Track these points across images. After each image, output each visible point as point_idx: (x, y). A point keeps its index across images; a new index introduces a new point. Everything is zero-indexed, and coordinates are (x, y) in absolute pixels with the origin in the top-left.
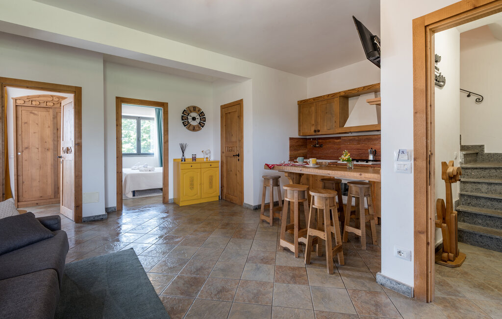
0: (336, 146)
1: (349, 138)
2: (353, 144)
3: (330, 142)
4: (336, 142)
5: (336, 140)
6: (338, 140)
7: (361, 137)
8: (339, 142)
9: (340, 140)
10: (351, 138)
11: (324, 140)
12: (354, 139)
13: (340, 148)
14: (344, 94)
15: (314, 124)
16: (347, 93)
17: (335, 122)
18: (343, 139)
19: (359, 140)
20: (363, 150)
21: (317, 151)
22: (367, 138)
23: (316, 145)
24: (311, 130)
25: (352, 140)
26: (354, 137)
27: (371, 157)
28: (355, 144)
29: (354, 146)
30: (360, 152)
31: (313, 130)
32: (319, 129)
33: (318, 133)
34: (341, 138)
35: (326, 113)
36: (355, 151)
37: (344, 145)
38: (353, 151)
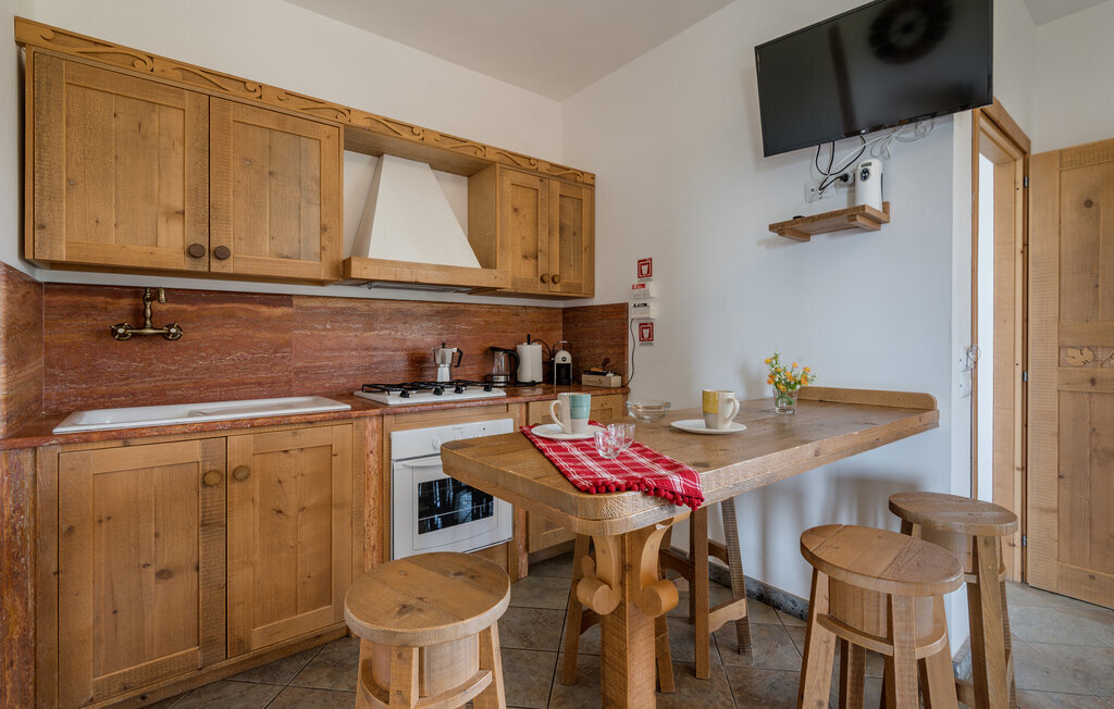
0: (265, 335)
1: (331, 304)
2: (350, 329)
3: (230, 315)
4: (268, 319)
5: (265, 310)
6: (279, 311)
7: (379, 305)
8: (280, 319)
9: (290, 310)
10: (341, 304)
11: (192, 302)
12: (354, 309)
13: (288, 344)
14: (366, 124)
15: (180, 208)
16: (380, 128)
17: (323, 229)
18: (301, 307)
19: (369, 315)
20: (385, 349)
21: (134, 361)
22: (399, 311)
23: (144, 328)
24: (162, 240)
25: (342, 313)
26: (351, 305)
27: (444, 374)
28: (357, 330)
29: (353, 335)
30: (376, 360)
31: (180, 243)
32: (225, 244)
33: (216, 266)
34: (295, 302)
35: (270, 173)
36: (354, 353)
37: (309, 333)
38: (346, 354)
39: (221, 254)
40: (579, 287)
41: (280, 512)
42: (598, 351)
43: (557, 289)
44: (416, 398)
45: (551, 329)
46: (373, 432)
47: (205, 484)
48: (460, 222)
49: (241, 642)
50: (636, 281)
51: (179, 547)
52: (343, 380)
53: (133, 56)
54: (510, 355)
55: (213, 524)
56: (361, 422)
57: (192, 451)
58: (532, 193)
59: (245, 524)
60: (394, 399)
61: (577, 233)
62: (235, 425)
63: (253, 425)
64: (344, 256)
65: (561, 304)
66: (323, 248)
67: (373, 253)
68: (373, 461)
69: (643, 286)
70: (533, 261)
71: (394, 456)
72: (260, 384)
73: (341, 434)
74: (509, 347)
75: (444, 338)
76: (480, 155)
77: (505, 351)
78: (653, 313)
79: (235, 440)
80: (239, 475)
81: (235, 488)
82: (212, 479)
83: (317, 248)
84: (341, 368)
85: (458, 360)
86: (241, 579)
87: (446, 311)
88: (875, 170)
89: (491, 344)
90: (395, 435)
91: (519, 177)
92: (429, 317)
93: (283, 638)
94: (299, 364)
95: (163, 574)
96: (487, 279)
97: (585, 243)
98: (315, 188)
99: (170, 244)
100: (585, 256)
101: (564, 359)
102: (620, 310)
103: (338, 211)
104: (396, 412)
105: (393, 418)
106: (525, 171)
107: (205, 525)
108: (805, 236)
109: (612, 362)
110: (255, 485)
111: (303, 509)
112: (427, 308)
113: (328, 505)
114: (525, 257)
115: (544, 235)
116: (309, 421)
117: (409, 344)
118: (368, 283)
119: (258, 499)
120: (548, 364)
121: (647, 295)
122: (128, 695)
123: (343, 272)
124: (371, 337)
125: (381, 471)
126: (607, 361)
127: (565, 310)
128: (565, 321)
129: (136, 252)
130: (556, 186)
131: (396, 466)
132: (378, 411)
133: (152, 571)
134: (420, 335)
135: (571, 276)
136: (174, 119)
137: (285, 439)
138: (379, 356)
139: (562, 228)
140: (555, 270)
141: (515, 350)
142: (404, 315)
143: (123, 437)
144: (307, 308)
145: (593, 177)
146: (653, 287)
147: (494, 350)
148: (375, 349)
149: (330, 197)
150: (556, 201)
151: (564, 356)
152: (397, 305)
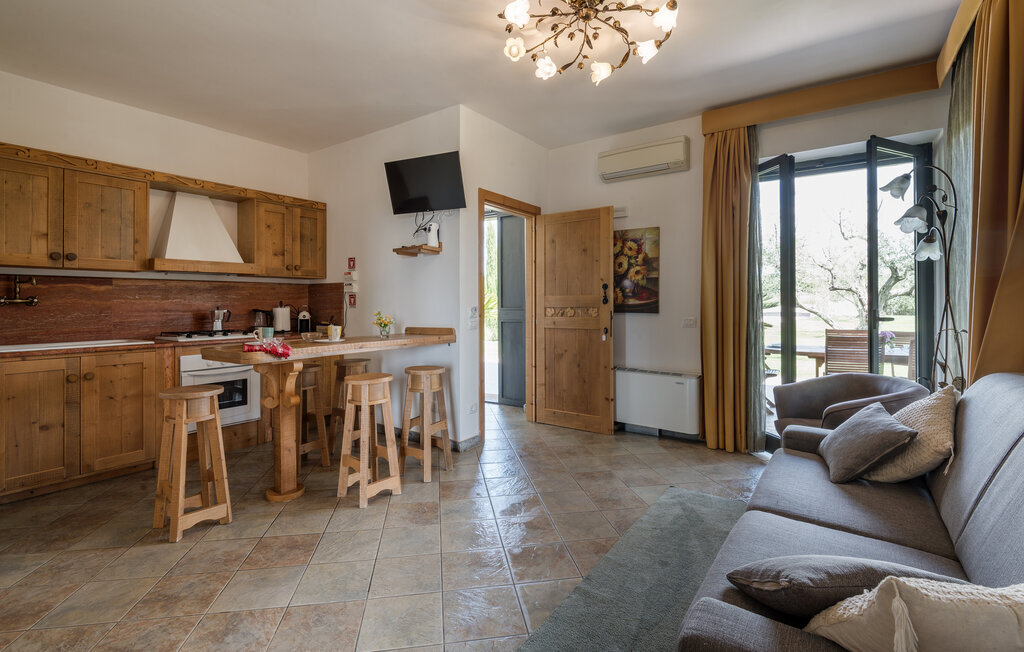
0: (93, 303)
1: (139, 283)
2: (152, 299)
3: (70, 291)
4: (96, 293)
5: (93, 288)
6: (103, 288)
7: (173, 283)
8: (104, 292)
9: (110, 287)
10: (146, 284)
11: (44, 283)
12: (155, 286)
13: (109, 308)
14: (165, 180)
15: (45, 232)
16: (174, 181)
17: (136, 241)
18: (118, 286)
19: (166, 289)
20: (177, 311)
21: (6, 318)
22: (187, 287)
23: (15, 298)
24: (34, 251)
25: (147, 289)
26: (153, 283)
27: (218, 325)
28: (156, 299)
29: (154, 302)
30: (170, 317)
31: (45, 251)
32: (73, 251)
33: (67, 264)
34: (114, 282)
35: (102, 210)
36: (155, 314)
37: (123, 301)
38: (149, 314)
39: (70, 257)
40: (315, 272)
41: (111, 398)
42: (328, 311)
43: (299, 273)
44: (196, 338)
45: (300, 298)
46: (169, 356)
47: (68, 381)
48: (232, 237)
49: (89, 466)
50: (347, 270)
51: (52, 414)
52: (147, 330)
53: (17, 150)
54: (267, 315)
55: (72, 403)
56: (162, 351)
57: (61, 363)
58: (280, 216)
59: (91, 405)
60: (182, 339)
61: (313, 239)
62: (86, 351)
63: (96, 351)
64: (148, 257)
65: (308, 282)
66: (135, 253)
67: (169, 255)
68: (169, 372)
69: (349, 273)
70: (281, 257)
71: (182, 370)
72: (90, 332)
73: (149, 357)
74: (268, 309)
75: (219, 304)
76: (242, 194)
77: (263, 312)
78: (355, 289)
79: (85, 359)
80: (88, 377)
81: (85, 384)
82: (72, 379)
83: (131, 252)
84: (146, 322)
85: (227, 319)
86: (89, 433)
87: (221, 287)
88: (434, 227)
89: (255, 308)
90: (182, 358)
91: (271, 207)
92: (208, 290)
93: (113, 466)
94: (117, 320)
95: (44, 428)
96: (248, 269)
97: (319, 244)
98: (131, 218)
99: (39, 251)
100: (319, 254)
101: (304, 316)
102: (339, 287)
103: (145, 231)
104: (184, 346)
105: (181, 349)
106: (276, 203)
107: (68, 403)
108: (415, 255)
109: (335, 317)
110: (96, 383)
111: (125, 397)
112: (208, 285)
113: (140, 396)
114: (275, 255)
115: (288, 241)
116: (129, 350)
117: (194, 308)
118: (166, 272)
119: (98, 390)
120: (294, 319)
121: (352, 279)
122: (25, 489)
123: (149, 265)
124: (167, 304)
125: (174, 378)
126: (332, 317)
127: (310, 286)
128: (310, 292)
129: (19, 257)
130: (298, 211)
131: (183, 374)
132: (172, 345)
133: (37, 426)
134: (203, 303)
135: (309, 266)
136: (42, 183)
137: (115, 359)
138: (172, 315)
139: (302, 237)
140: (298, 262)
141: (272, 311)
142: (190, 289)
143: (23, 356)
144: (123, 286)
145: (325, 205)
146: (355, 275)
147: (256, 311)
148: (170, 311)
149: (140, 221)
150: (298, 221)
151: (305, 315)
152: (185, 284)
